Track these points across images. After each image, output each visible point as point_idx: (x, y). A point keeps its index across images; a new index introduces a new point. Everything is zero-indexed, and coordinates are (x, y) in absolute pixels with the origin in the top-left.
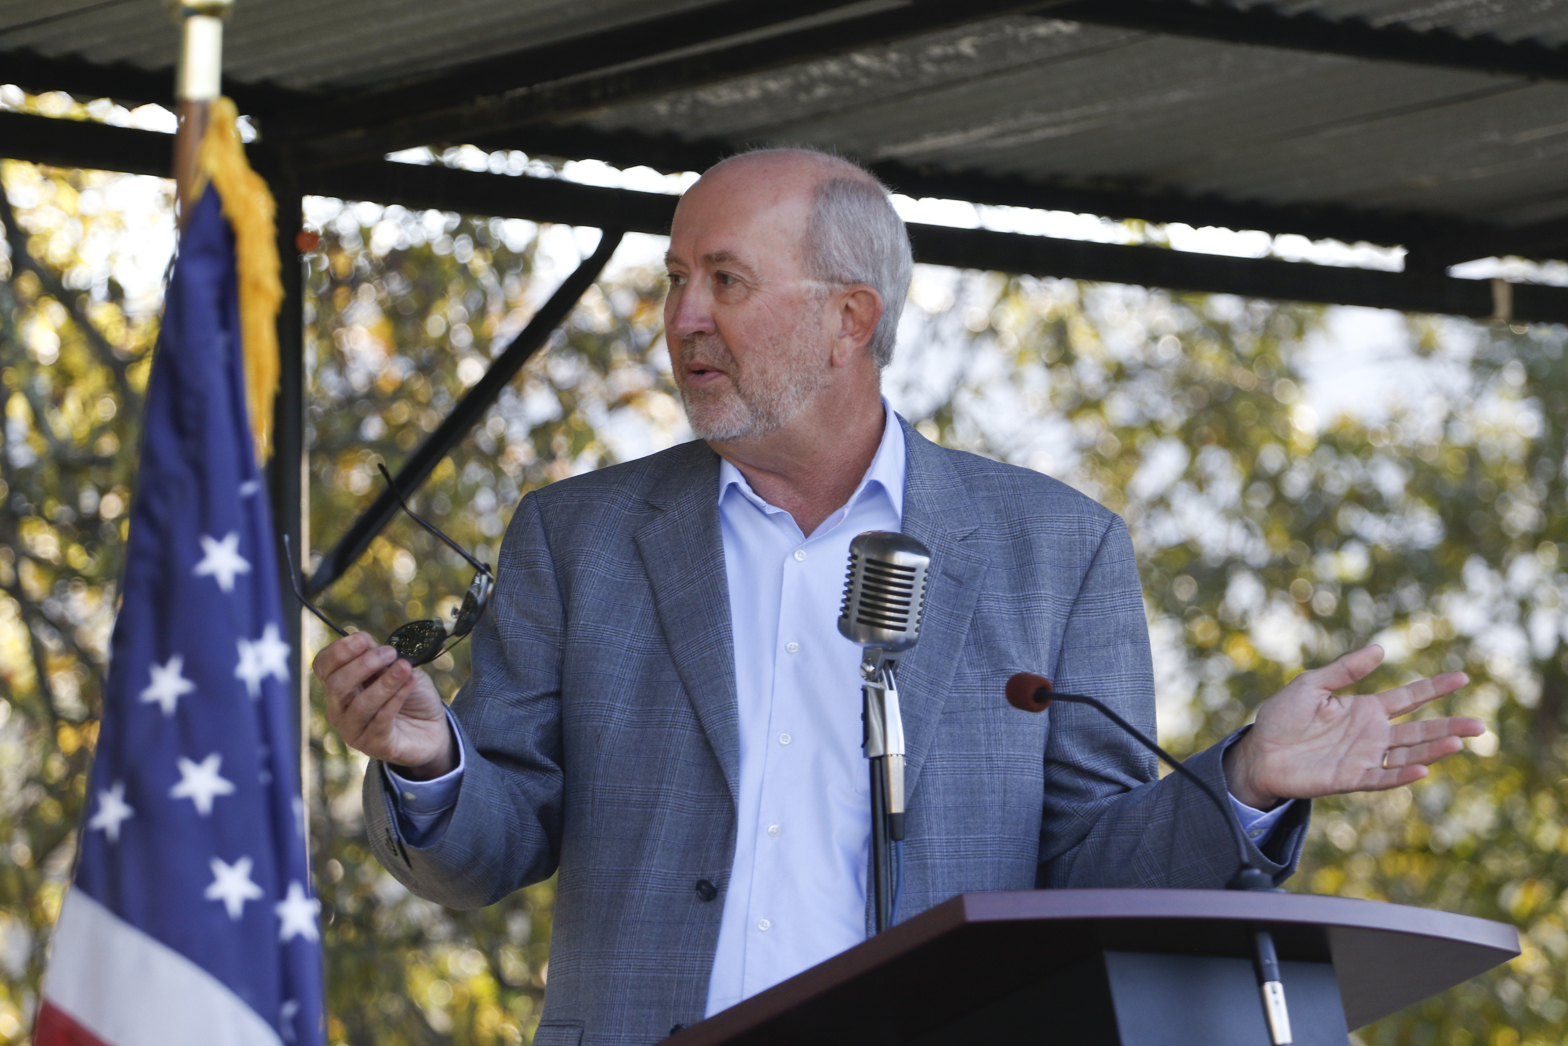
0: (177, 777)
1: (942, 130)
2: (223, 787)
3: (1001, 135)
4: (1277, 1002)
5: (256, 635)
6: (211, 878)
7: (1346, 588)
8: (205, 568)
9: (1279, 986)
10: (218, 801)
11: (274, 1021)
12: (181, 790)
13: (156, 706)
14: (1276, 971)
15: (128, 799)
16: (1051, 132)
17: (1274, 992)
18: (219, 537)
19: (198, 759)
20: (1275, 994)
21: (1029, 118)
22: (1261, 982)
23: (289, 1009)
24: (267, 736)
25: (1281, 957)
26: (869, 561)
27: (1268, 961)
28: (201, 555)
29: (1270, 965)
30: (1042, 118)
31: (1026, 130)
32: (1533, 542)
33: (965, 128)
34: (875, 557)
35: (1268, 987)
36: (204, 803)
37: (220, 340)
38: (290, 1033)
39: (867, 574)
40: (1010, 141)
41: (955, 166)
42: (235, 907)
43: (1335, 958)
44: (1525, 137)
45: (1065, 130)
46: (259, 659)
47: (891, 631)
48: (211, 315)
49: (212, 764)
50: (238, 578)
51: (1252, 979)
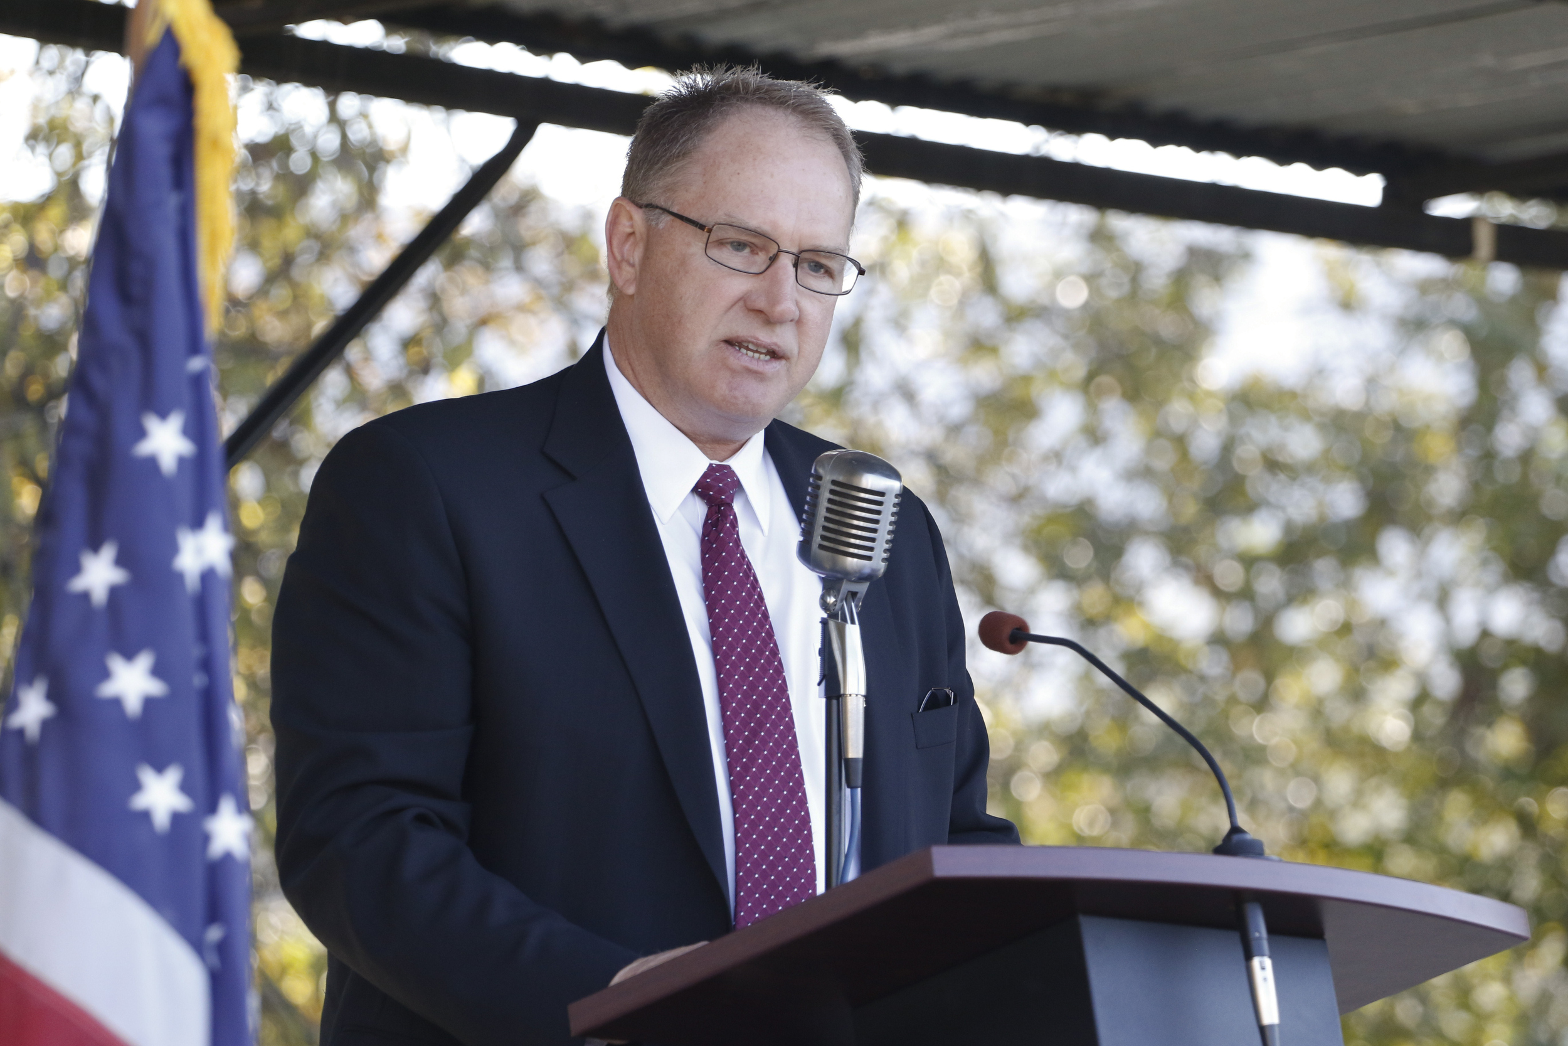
0: (105, 674)
1: (888, 25)
2: (155, 687)
3: (954, 35)
4: (1265, 979)
5: (198, 524)
6: (136, 786)
7: (1249, 561)
8: (145, 448)
9: (1268, 962)
10: (149, 703)
11: (197, 945)
12: (109, 689)
13: (85, 596)
14: (1265, 945)
15: (52, 696)
16: (1006, 36)
17: (1263, 968)
18: (163, 415)
19: (129, 655)
20: (1263, 969)
21: (986, 18)
22: (1248, 956)
23: (214, 934)
24: (204, 634)
25: (1271, 931)
26: (834, 482)
27: (1257, 935)
28: (141, 433)
29: (1260, 939)
30: (998, 19)
31: (981, 31)
32: (1459, 517)
33: (914, 26)
34: (841, 479)
35: (1256, 962)
36: (133, 704)
37: (172, 201)
38: (214, 959)
39: (832, 497)
40: (962, 44)
41: (900, 68)
42: (161, 819)
43: (1329, 935)
44: (1521, 62)
45: (1023, 34)
46: (199, 551)
47: (855, 560)
48: (163, 172)
49: (144, 662)
50: (181, 461)
51: (1240, 954)
